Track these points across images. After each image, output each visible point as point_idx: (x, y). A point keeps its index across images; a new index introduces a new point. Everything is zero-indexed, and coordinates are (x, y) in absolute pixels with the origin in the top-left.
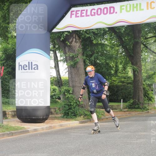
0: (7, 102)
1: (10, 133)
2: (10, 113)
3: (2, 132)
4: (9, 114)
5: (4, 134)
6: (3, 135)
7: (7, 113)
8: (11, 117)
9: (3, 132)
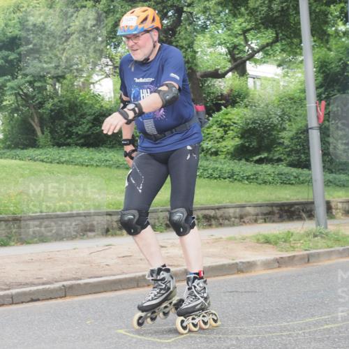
0: (331, 182)
1: (344, 250)
2: (340, 205)
3: (326, 248)
4: (337, 209)
5: (332, 251)
6: (330, 253)
7: (333, 205)
8: (343, 214)
9: (328, 247)
